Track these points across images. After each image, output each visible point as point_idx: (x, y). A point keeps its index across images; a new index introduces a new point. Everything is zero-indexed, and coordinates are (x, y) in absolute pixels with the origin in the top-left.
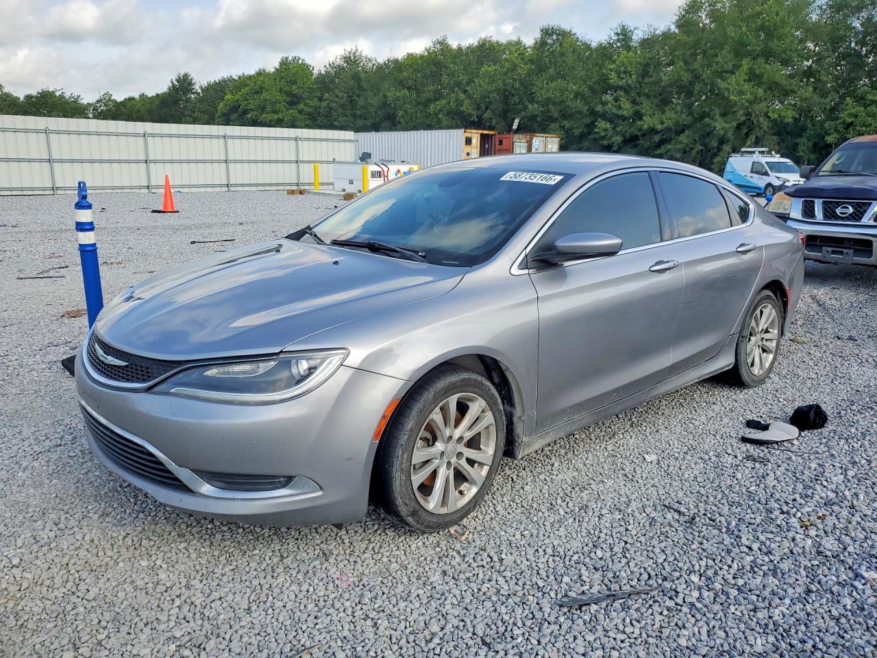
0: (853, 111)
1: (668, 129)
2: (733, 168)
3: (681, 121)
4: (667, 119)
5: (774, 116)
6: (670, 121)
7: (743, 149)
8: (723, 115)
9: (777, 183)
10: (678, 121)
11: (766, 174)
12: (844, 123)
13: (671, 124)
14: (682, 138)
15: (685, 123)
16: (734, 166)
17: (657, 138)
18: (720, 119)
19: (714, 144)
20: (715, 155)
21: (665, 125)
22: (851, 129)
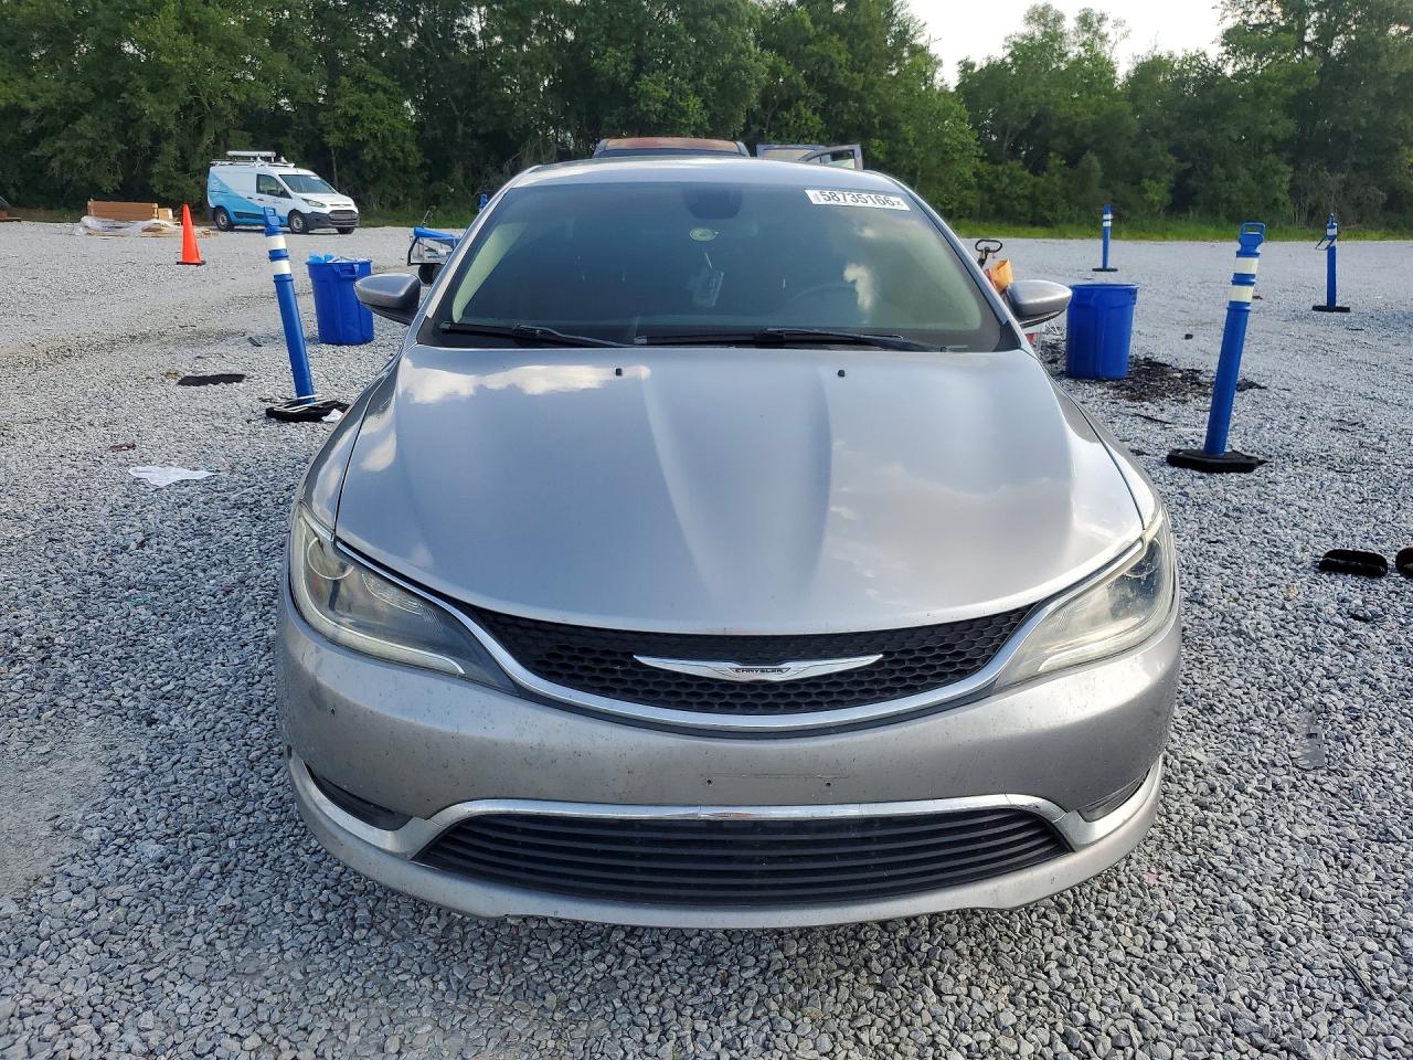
0: (354, 98)
1: (47, 111)
2: (222, 184)
3: (71, 94)
4: (42, 91)
5: (241, 98)
6: (49, 95)
7: (230, 153)
8: (153, 89)
9: (306, 209)
10: (66, 96)
11: (284, 194)
12: (345, 114)
13: (53, 101)
14: (83, 125)
15: (81, 100)
16: (224, 182)
17: (28, 126)
18: (149, 96)
19: (146, 142)
20: (151, 160)
21: (42, 102)
22: (357, 126)
